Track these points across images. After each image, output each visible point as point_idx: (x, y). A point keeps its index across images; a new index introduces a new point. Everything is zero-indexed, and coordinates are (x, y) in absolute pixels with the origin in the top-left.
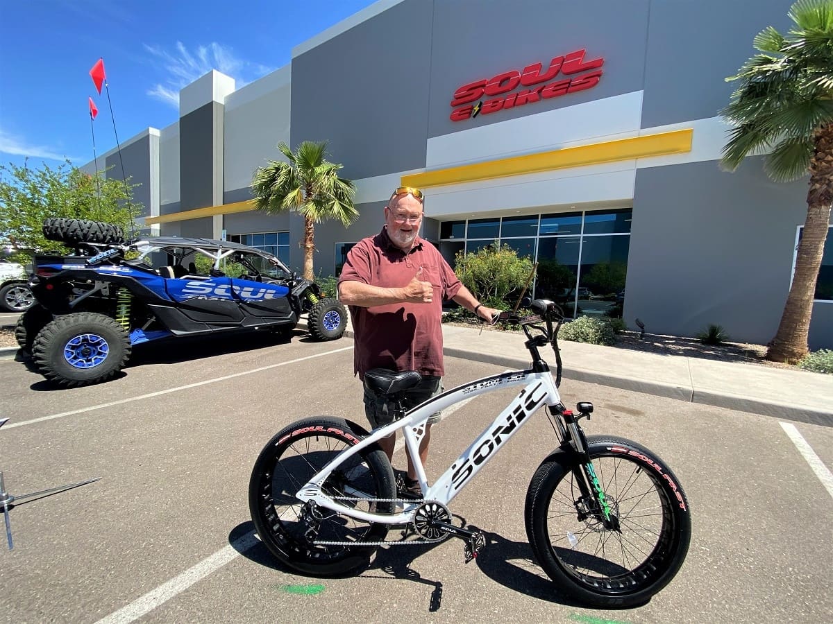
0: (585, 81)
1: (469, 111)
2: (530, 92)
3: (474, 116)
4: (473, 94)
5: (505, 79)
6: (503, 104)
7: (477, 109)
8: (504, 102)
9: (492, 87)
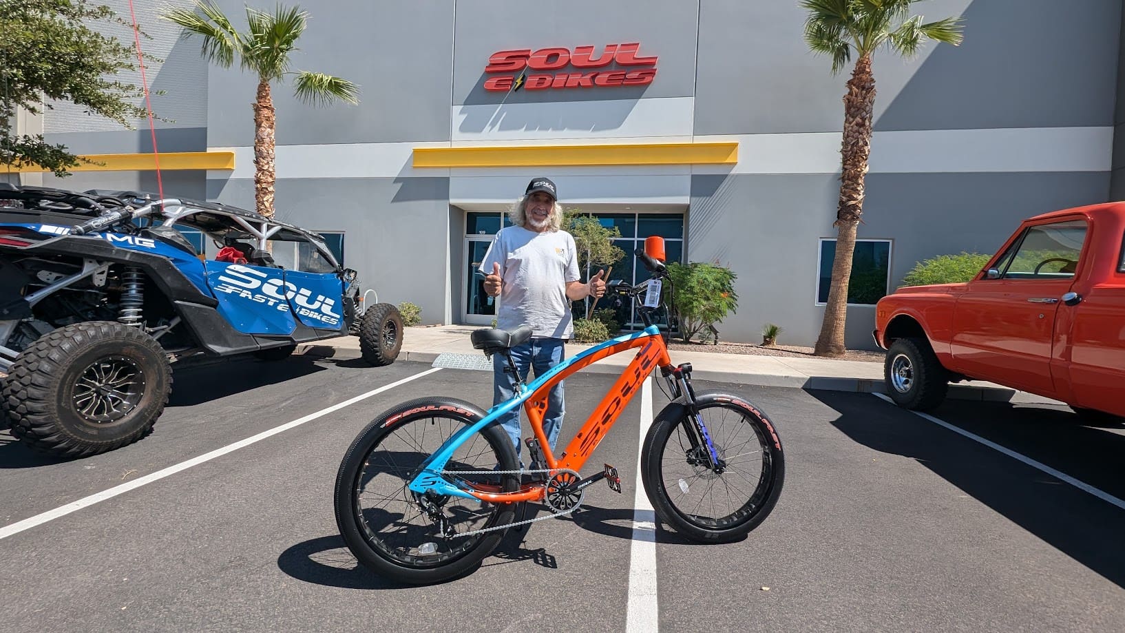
0: (642, 76)
1: (510, 83)
2: (582, 76)
3: (516, 90)
4: (512, 63)
5: (553, 56)
6: (551, 84)
7: (519, 81)
8: (553, 80)
9: (539, 61)
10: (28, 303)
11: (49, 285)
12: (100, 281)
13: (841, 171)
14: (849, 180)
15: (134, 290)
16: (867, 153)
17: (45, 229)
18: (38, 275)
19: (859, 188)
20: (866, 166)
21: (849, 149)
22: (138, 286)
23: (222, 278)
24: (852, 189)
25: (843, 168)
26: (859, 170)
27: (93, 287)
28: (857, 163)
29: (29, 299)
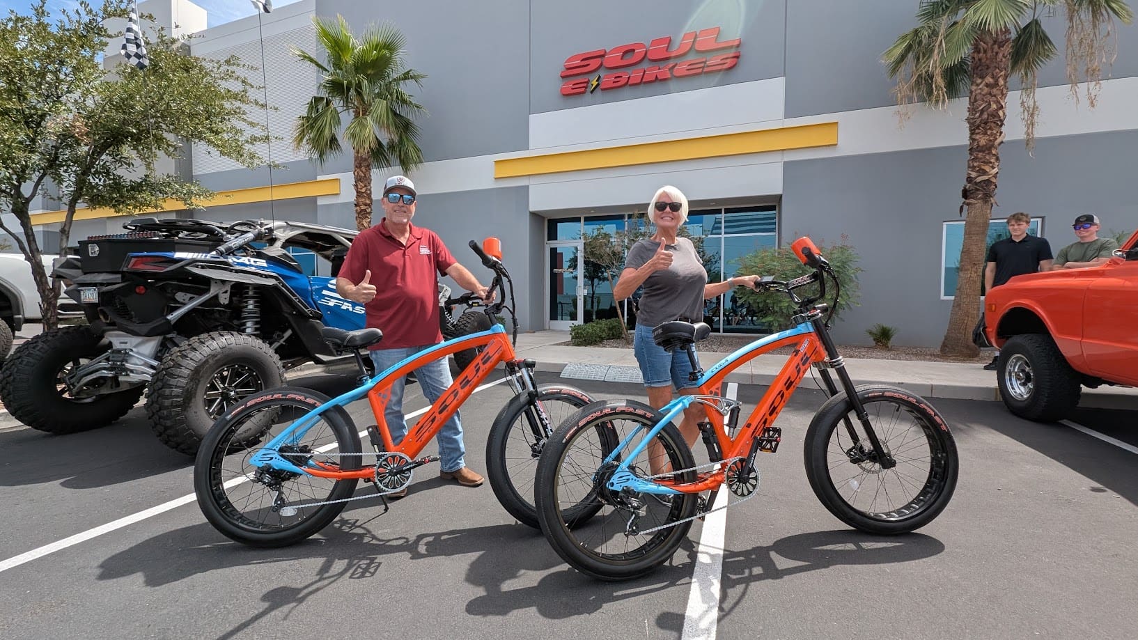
0: (725, 61)
1: (585, 85)
2: (659, 69)
3: (592, 92)
4: (588, 65)
5: (630, 51)
6: (628, 81)
7: (595, 83)
8: (629, 78)
9: (613, 59)
10: (169, 321)
11: (185, 304)
12: (224, 299)
13: (968, 143)
14: (980, 151)
15: (251, 305)
16: (1002, 118)
17: (178, 255)
18: (176, 297)
19: (992, 161)
20: (1001, 133)
21: (978, 114)
22: (255, 302)
23: (325, 292)
24: (984, 162)
25: (970, 137)
26: (991, 139)
27: (220, 305)
28: (989, 132)
29: (169, 317)
